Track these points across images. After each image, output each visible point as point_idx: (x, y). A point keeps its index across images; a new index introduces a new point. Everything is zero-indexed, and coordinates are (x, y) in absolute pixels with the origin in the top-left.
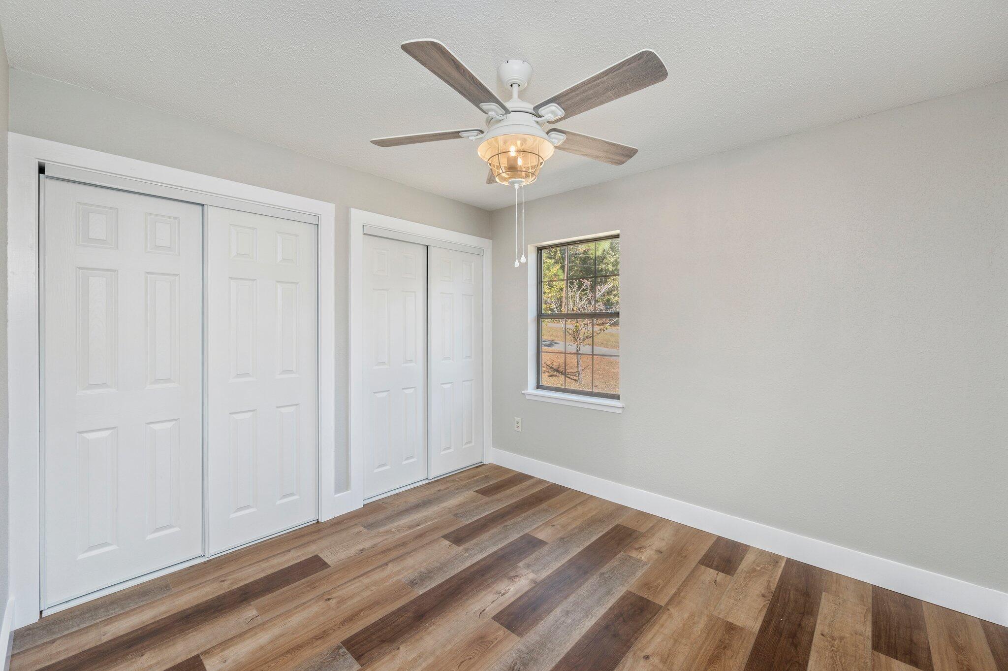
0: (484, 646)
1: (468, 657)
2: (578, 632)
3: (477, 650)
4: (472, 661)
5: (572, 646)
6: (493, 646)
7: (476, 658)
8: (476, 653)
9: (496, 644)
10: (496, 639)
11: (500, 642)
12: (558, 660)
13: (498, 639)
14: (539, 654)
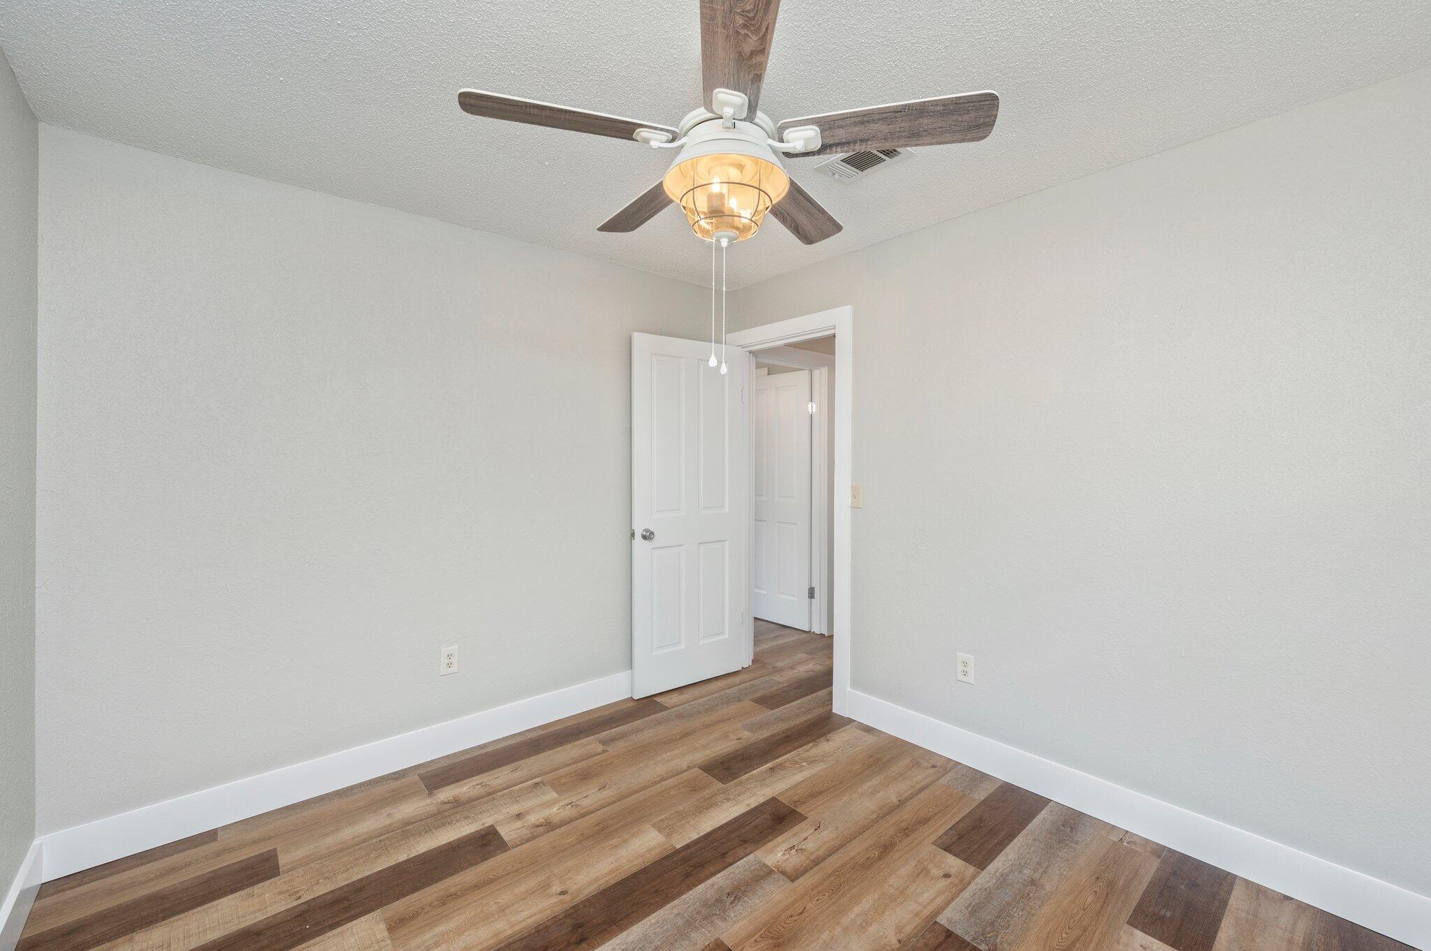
0: (774, 932)
1: (795, 918)
2: (630, 938)
3: (783, 927)
4: (789, 913)
5: (648, 918)
6: (761, 930)
7: (783, 917)
8: (785, 923)
9: (756, 933)
10: (755, 941)
11: (750, 936)
12: (676, 902)
13: (752, 940)
14: (699, 913)
